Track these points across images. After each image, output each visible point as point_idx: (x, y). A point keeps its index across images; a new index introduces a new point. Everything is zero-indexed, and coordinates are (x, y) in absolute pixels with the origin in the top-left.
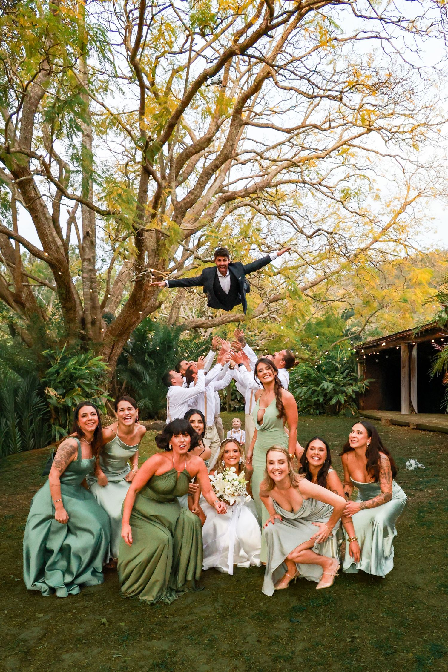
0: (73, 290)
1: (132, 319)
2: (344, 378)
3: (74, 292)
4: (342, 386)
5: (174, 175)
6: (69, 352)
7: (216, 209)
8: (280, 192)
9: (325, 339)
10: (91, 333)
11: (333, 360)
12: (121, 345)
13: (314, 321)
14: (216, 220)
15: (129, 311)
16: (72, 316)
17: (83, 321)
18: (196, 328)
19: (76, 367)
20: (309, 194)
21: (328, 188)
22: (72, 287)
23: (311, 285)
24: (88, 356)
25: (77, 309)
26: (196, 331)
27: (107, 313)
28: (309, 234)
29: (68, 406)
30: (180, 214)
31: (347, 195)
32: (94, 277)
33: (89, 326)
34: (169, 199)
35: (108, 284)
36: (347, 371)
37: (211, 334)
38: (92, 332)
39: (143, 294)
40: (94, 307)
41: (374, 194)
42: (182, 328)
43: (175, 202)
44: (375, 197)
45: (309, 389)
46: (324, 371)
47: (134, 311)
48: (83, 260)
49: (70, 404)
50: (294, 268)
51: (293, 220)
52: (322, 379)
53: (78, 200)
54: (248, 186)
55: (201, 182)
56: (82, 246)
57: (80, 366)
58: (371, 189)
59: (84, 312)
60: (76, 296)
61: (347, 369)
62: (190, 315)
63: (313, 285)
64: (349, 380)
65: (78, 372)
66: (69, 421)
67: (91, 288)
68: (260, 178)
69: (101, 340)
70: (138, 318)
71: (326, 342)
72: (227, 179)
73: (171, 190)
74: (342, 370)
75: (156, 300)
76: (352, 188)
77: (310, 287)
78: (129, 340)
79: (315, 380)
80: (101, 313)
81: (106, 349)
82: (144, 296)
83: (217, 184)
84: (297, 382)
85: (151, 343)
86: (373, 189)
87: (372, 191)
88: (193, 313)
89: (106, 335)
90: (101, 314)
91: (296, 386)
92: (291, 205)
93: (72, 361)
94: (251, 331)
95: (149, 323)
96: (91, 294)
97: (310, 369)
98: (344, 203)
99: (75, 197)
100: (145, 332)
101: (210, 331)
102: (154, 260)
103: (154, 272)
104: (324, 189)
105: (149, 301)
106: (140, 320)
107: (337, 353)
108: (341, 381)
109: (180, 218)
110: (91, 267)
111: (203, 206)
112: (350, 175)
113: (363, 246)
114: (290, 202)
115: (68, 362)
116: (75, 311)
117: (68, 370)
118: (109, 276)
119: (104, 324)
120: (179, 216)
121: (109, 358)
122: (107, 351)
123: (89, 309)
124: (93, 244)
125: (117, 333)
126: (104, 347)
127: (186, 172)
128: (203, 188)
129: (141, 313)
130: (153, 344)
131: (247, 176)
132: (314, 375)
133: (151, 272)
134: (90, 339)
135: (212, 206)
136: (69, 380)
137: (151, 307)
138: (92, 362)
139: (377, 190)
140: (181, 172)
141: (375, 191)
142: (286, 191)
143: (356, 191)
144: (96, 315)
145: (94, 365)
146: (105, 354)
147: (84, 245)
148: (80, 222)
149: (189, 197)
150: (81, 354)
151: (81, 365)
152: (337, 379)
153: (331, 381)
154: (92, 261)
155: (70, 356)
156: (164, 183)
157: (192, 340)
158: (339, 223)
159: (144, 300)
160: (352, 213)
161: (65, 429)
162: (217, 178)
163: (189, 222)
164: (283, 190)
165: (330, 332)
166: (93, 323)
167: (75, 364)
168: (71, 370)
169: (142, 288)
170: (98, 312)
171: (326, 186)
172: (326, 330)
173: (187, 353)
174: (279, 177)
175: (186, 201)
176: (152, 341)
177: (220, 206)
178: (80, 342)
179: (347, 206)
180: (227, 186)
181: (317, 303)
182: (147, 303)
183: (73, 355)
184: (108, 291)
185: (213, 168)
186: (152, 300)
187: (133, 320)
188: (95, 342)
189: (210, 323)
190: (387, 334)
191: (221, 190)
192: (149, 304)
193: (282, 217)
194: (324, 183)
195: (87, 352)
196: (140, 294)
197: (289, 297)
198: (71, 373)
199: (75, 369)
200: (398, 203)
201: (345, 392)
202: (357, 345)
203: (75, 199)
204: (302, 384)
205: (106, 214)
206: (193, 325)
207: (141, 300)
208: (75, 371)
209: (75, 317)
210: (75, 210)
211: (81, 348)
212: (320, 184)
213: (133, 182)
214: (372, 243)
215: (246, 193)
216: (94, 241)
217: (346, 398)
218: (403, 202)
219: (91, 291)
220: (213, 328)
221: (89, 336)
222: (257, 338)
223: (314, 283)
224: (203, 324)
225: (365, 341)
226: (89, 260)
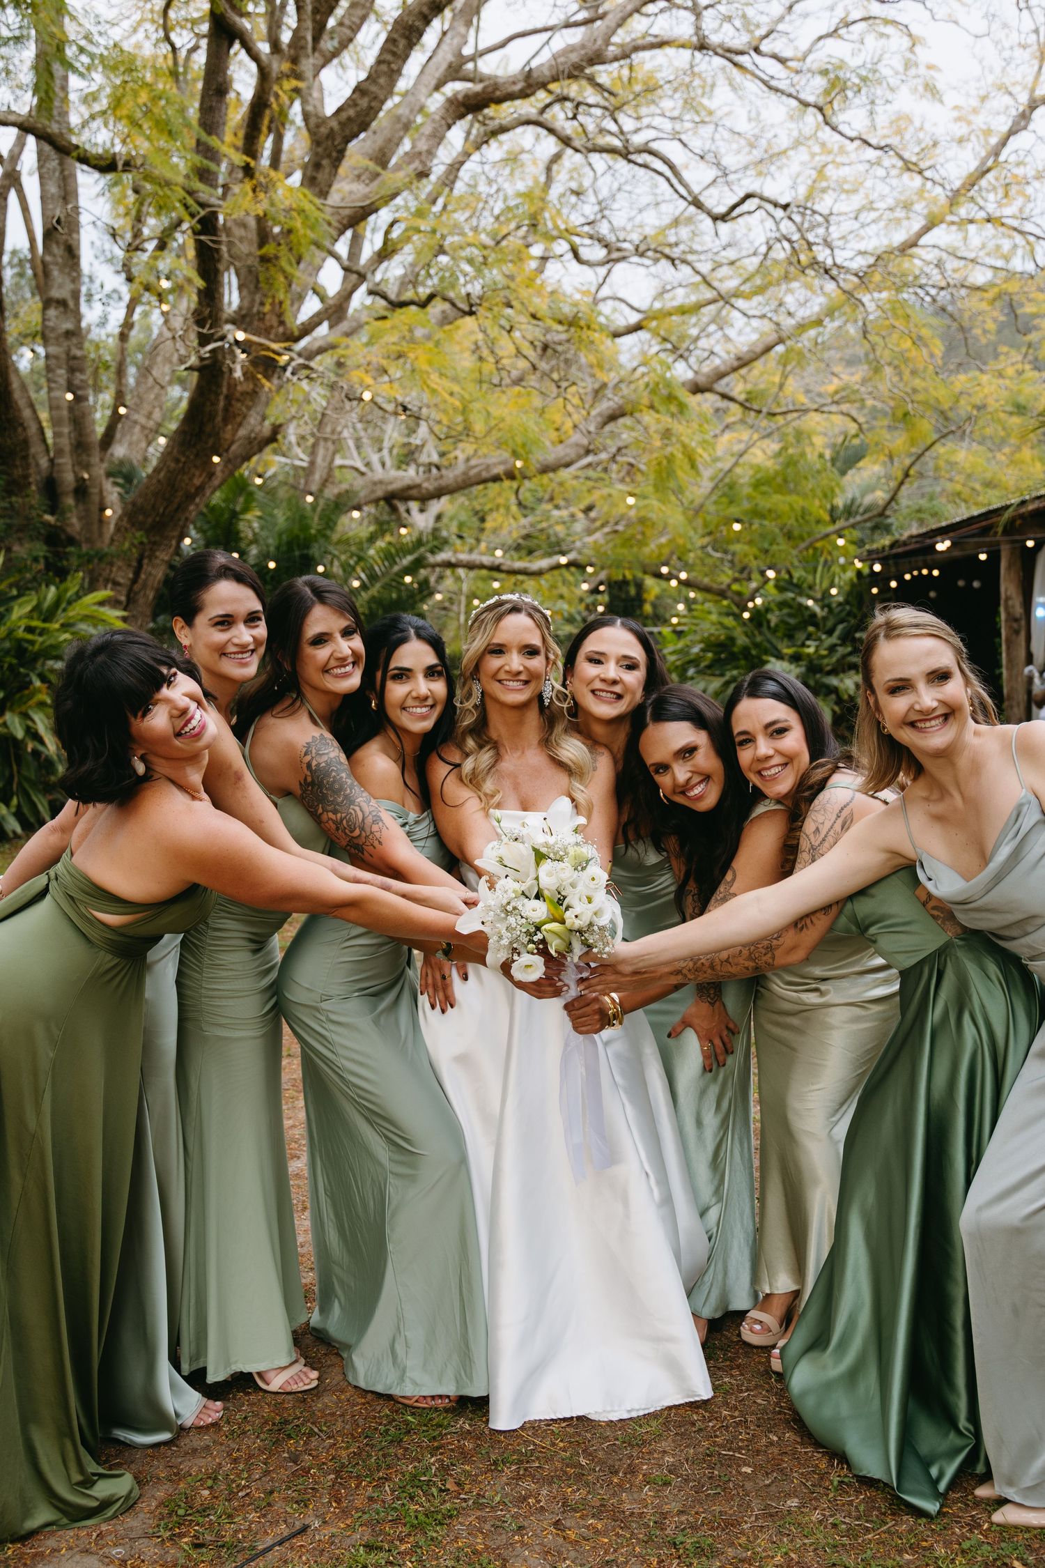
0: (17, 395)
1: (191, 479)
2: (832, 649)
3: (22, 403)
4: (829, 673)
5: (309, 38)
6: (11, 580)
7: (438, 138)
8: (640, 74)
9: (777, 530)
10: (75, 523)
11: (801, 594)
12: (163, 555)
13: (744, 476)
14: (438, 170)
15: (183, 453)
16: (18, 472)
17: (51, 487)
18: (393, 500)
19: (35, 623)
20: (721, 81)
21: (782, 61)
22: (15, 385)
23: (736, 364)
24: (66, 590)
25: (33, 450)
26: (394, 509)
27: (122, 462)
28: (722, 209)
29: (14, 739)
30: (329, 156)
31: (837, 86)
32: (78, 353)
33: (70, 501)
34: (296, 110)
35: (120, 372)
36: (840, 627)
37: (439, 518)
38: (80, 519)
39: (222, 404)
40: (81, 446)
41: (920, 81)
42: (342, 504)
43: (313, 121)
44: (921, 88)
45: (727, 684)
46: (774, 631)
47: (197, 455)
48: (47, 303)
49: (20, 734)
50: (683, 311)
51: (672, 167)
52: (766, 652)
53: (25, 128)
54: (534, 64)
55: (389, 57)
56: (43, 262)
57: (45, 621)
58: (908, 65)
59: (52, 461)
60: (27, 413)
61: (842, 622)
62: (375, 458)
63: (743, 362)
64: (850, 654)
65: (40, 639)
66: (20, 784)
67: (70, 389)
68: (582, 29)
69: (104, 545)
70: (211, 475)
71: (781, 539)
72: (471, 39)
73: (301, 85)
74: (830, 624)
75: (264, 418)
76: (853, 62)
77: (735, 369)
78: (187, 541)
79: (745, 651)
80: (102, 460)
81: (120, 568)
82: (226, 409)
83: (445, 56)
84: (694, 662)
85: (254, 551)
86: (916, 65)
87: (913, 71)
88: (385, 452)
89: (118, 528)
90: (105, 465)
91: (691, 672)
92: (676, 113)
93: (20, 605)
94: (557, 507)
95: (242, 487)
96: (72, 406)
97: (729, 621)
98: (828, 112)
99: (12, 118)
100: (235, 515)
101: (435, 507)
102: (253, 301)
103: (246, 341)
104: (770, 67)
105: (240, 425)
106: (216, 482)
107: (815, 571)
108: (824, 657)
109: (327, 170)
110: (68, 325)
111: (400, 126)
112: (851, 18)
113: (899, 237)
114: (670, 104)
115: (9, 610)
116: (25, 458)
117: (11, 632)
118: (123, 351)
119: (112, 493)
120: (325, 162)
121: (128, 596)
122: (123, 575)
123: (67, 449)
124: (72, 253)
125: (150, 520)
126: (111, 564)
127: (347, 22)
128: (395, 74)
129: (216, 459)
130: (260, 552)
131: (539, 25)
132: (742, 640)
133: (237, 342)
134: (71, 541)
135: (428, 130)
136: (14, 661)
137: (250, 440)
138: (76, 611)
139: (930, 67)
140: (331, 22)
141: (922, 70)
142: (659, 68)
143: (864, 73)
144: (87, 467)
145: (86, 618)
146: (116, 584)
147: (48, 258)
148: (31, 185)
149: (356, 105)
150: (47, 586)
151: (49, 616)
152: (811, 650)
153: (795, 658)
154: (69, 306)
155: (14, 592)
156: (279, 66)
157: (372, 539)
158: (824, 166)
159: (226, 421)
160: (852, 140)
161: (7, 805)
162: (444, 33)
163: (359, 177)
164: (648, 66)
165: (791, 506)
166: (81, 491)
167: (30, 616)
168: (20, 633)
169: (219, 386)
170: (95, 459)
171: (775, 57)
172: (778, 501)
173: (359, 578)
174: (638, 26)
175: (344, 115)
176: (255, 541)
177: (449, 127)
178: (41, 549)
179: (834, 120)
180: (473, 58)
181: (756, 418)
182: (235, 431)
183: (23, 590)
184: (119, 399)
185: (425, 10)
186: (253, 419)
187: (197, 482)
188: (85, 548)
189: (429, 486)
190: (961, 513)
191: (455, 72)
192: (242, 432)
193: (640, 158)
194: (764, 47)
195: (63, 580)
196: (213, 404)
197: (652, 407)
198: (19, 641)
199: (30, 630)
200: (1007, 100)
201: (835, 690)
202: (875, 546)
203: (13, 124)
204: (709, 667)
205: (106, 165)
206: (380, 493)
207: (219, 419)
208: (30, 637)
209: (26, 477)
210: (16, 150)
211: (48, 566)
212: (757, 50)
213: (188, 58)
214: (926, 229)
215: (530, 84)
216: (73, 243)
217: (837, 708)
218: (1024, 98)
219: (70, 397)
220: (444, 499)
221: (69, 530)
222: (579, 527)
223: (747, 357)
224: (409, 488)
225: (897, 536)
226: (62, 303)
